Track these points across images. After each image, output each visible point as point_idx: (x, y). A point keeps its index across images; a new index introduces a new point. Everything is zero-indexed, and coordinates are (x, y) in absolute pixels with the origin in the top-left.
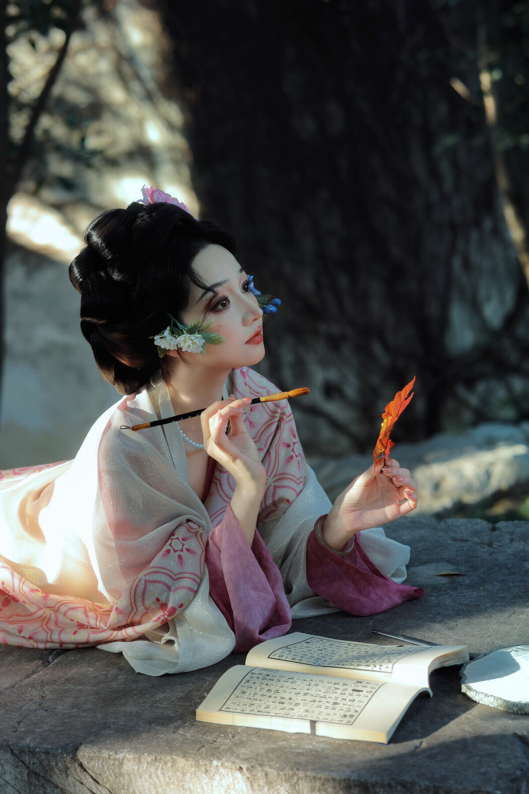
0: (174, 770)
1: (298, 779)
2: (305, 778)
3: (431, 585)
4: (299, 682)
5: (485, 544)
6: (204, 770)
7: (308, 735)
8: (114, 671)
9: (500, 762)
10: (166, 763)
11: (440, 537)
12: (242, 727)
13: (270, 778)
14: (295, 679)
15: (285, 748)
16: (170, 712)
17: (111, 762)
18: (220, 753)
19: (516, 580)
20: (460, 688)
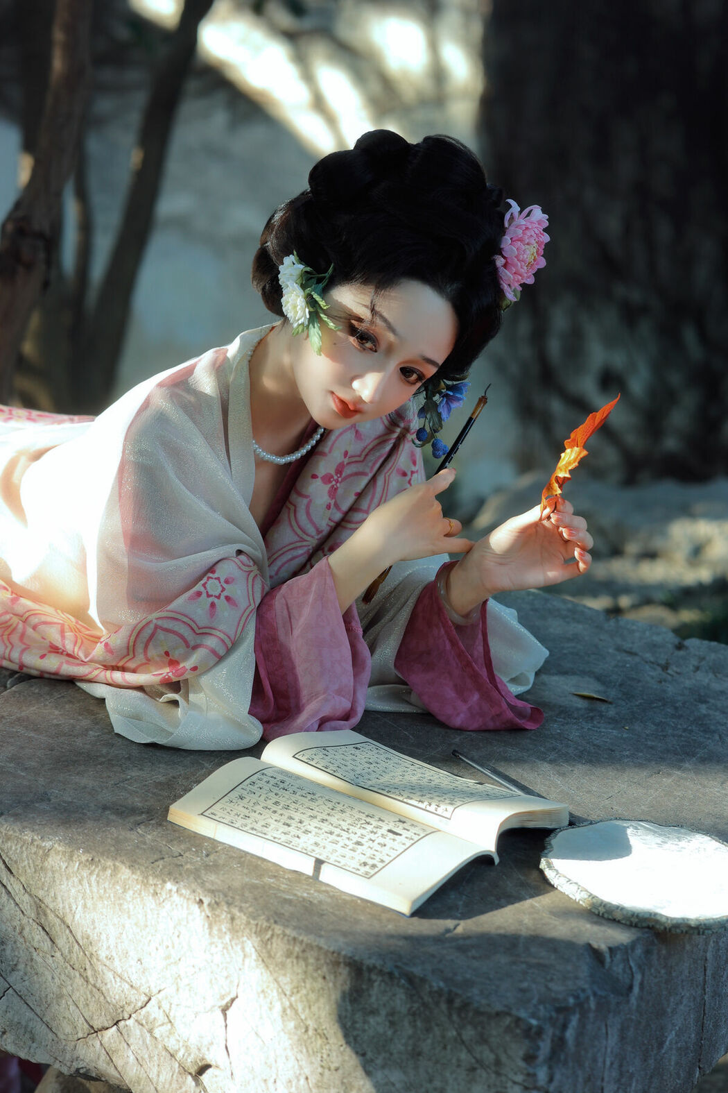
0: (113, 881)
1: (272, 935)
2: (281, 936)
3: (561, 706)
4: (320, 802)
5: (658, 665)
6: (152, 891)
7: (309, 877)
8: (85, 722)
9: (552, 980)
10: (104, 869)
11: (601, 640)
12: (225, 844)
13: (237, 925)
14: (316, 797)
15: (270, 887)
16: (136, 799)
17: (34, 849)
18: (181, 874)
19: (679, 726)
20: (539, 862)
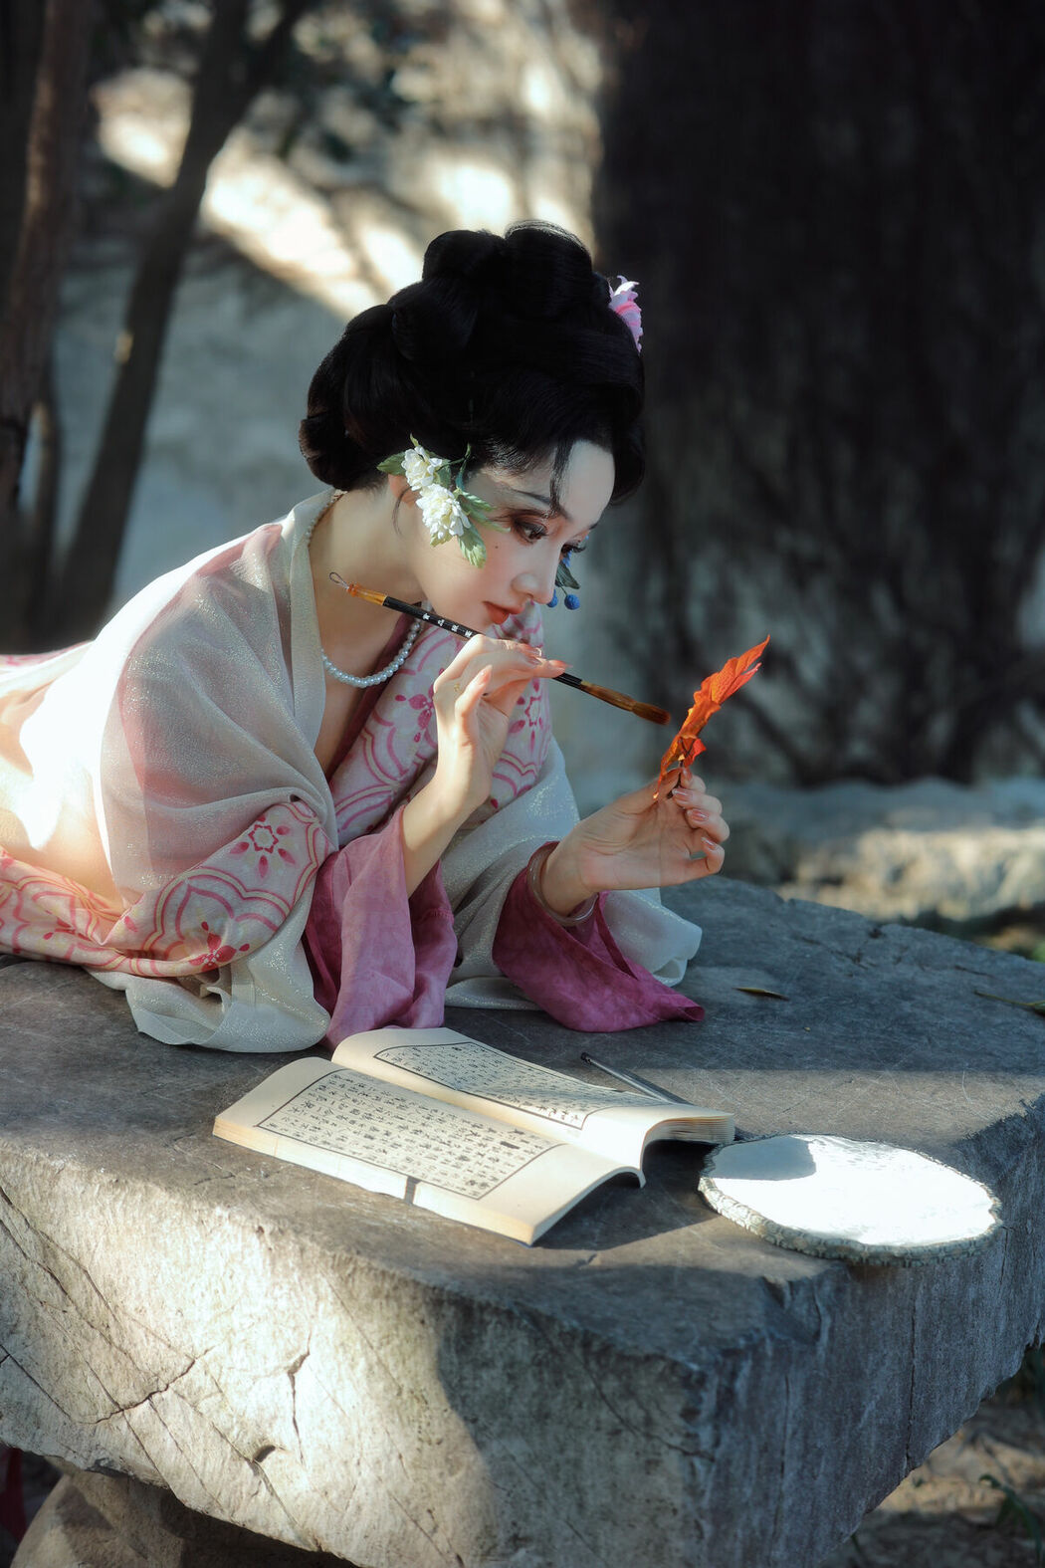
0: (144, 1208)
1: (355, 1270)
2: (366, 1270)
3: (721, 1004)
4: (412, 1109)
5: (848, 956)
6: (196, 1219)
7: (399, 1200)
8: (100, 1018)
9: (716, 1318)
10: (133, 1192)
11: (772, 926)
12: (288, 1162)
13: (308, 1258)
14: (407, 1103)
15: (351, 1213)
16: (171, 1111)
17: (40, 1171)
18: (233, 1197)
19: (876, 1027)
20: (697, 1183)
